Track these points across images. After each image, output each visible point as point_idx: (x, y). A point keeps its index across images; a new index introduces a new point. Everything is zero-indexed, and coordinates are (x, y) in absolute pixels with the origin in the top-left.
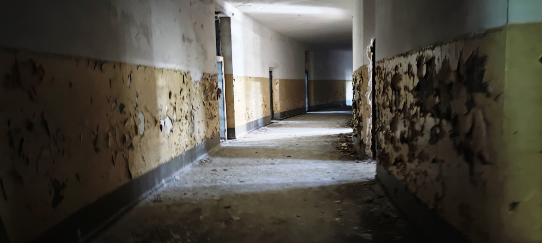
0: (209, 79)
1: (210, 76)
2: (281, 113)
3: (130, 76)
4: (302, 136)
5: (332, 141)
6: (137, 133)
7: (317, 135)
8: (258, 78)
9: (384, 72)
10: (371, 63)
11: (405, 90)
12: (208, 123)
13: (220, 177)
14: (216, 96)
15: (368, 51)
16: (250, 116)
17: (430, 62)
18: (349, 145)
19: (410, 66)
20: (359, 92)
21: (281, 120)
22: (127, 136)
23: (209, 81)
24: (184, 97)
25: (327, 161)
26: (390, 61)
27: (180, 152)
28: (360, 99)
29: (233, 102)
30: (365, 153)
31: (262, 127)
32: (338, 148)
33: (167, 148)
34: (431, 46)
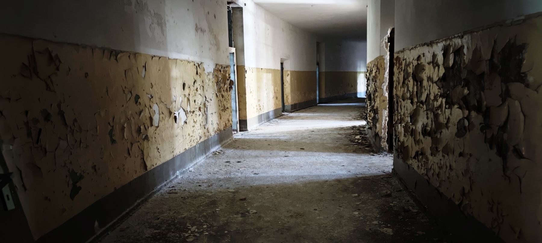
0: (222, 70)
1: (223, 68)
2: (292, 105)
3: (145, 67)
4: (314, 128)
5: (345, 134)
6: (152, 125)
7: (330, 127)
8: (270, 69)
9: (404, 62)
10: (388, 53)
11: (428, 81)
12: (220, 115)
13: (233, 169)
14: (229, 88)
15: (385, 41)
16: (262, 108)
17: (458, 52)
18: (363, 138)
19: (434, 56)
20: (375, 84)
21: (291, 112)
22: (142, 127)
23: (222, 72)
24: (197, 89)
25: (341, 154)
26: (412, 51)
27: (194, 144)
28: (375, 91)
29: (245, 94)
30: (380, 145)
31: (274, 120)
32: (352, 141)
33: (182, 140)
34: (460, 35)
